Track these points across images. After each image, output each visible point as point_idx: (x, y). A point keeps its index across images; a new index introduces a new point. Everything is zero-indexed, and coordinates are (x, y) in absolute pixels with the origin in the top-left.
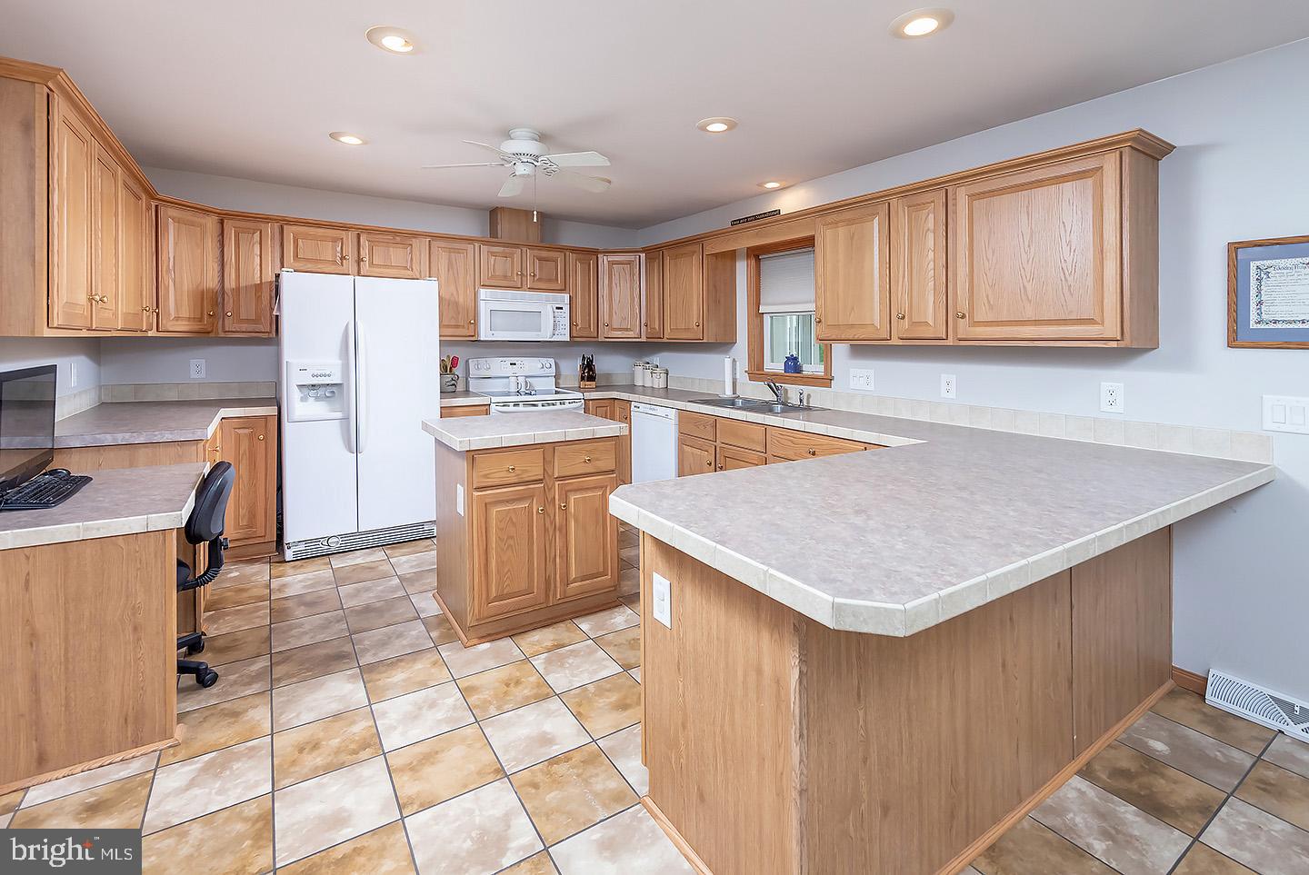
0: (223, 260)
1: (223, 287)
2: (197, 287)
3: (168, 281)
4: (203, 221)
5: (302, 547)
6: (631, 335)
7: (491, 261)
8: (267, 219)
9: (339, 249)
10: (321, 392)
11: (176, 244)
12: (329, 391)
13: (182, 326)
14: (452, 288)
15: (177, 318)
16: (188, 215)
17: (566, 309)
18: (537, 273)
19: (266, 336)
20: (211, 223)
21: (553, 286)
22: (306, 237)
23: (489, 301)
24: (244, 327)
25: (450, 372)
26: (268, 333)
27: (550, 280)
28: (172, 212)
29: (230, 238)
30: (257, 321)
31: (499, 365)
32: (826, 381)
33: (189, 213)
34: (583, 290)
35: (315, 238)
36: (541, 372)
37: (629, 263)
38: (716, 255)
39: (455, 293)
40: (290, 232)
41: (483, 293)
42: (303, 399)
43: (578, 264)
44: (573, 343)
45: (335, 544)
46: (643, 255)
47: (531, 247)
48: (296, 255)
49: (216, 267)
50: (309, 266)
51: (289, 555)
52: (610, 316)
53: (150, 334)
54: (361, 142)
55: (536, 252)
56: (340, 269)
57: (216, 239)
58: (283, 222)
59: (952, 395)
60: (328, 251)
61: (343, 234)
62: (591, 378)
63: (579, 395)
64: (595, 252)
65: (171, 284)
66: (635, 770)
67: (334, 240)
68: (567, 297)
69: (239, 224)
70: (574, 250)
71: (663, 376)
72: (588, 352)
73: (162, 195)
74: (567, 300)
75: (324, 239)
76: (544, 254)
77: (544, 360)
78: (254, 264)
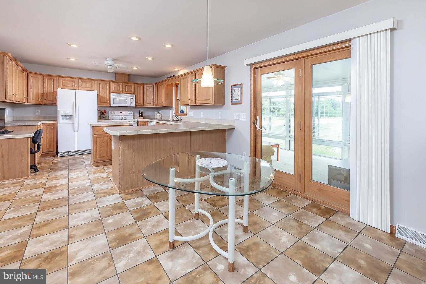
0: (44, 86)
1: (44, 93)
2: (37, 92)
3: (30, 91)
4: (39, 77)
5: (62, 153)
6: (152, 105)
7: (113, 87)
8: (55, 76)
9: (73, 83)
10: (67, 117)
11: (32, 82)
12: (70, 117)
13: (33, 102)
14: (103, 93)
15: (32, 100)
16: (35, 76)
17: (134, 98)
18: (126, 89)
19: (55, 104)
20: (41, 77)
21: (131, 93)
22: (65, 80)
23: (113, 96)
24: (49, 102)
25: (104, 114)
26: (54, 104)
27: (130, 91)
28: (31, 75)
29: (46, 81)
30: (52, 101)
31: (117, 113)
32: (186, 115)
33: (35, 75)
34: (139, 94)
35: (67, 81)
36: (129, 115)
37: (151, 87)
38: (167, 85)
39: (104, 95)
40: (61, 79)
41: (111, 94)
42: (63, 119)
43: (138, 87)
44: (136, 107)
45: (71, 153)
46: (154, 85)
47: (125, 83)
48: (62, 85)
49: (42, 88)
50: (66, 88)
51: (59, 155)
52: (146, 100)
53: (26, 103)
54: (75, 60)
55: (126, 84)
56: (74, 88)
57: (42, 81)
58: (60, 77)
59: (203, 117)
60: (71, 84)
61: (75, 80)
62: (142, 116)
63: (136, 120)
64: (143, 84)
65: (31, 92)
66: (112, 179)
67: (72, 81)
68: (134, 95)
69: (48, 77)
70: (137, 84)
71: (161, 116)
72: (141, 110)
73: (29, 71)
74: (135, 96)
75: (70, 81)
76: (129, 85)
77: (130, 112)
78: (51, 86)
